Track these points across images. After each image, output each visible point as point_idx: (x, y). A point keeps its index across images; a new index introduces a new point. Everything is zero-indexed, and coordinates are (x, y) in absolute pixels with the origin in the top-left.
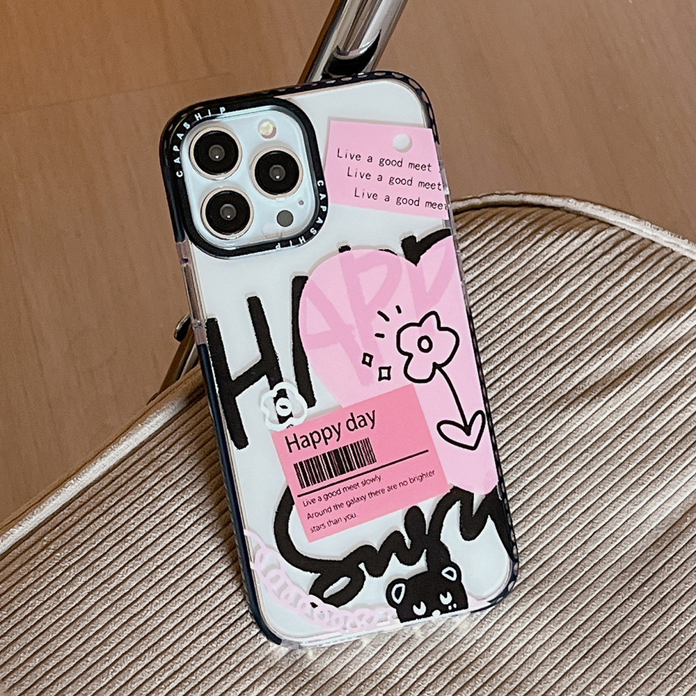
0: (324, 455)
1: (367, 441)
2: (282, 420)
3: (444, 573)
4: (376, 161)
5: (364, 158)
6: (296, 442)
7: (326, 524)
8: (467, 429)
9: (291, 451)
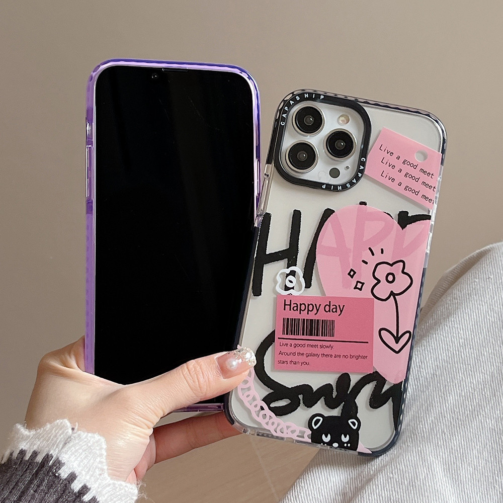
0: (304, 320)
1: (333, 321)
2: (287, 289)
3: (349, 421)
4: (401, 160)
5: (395, 156)
6: (290, 305)
7: (289, 362)
8: (397, 340)
9: (285, 309)
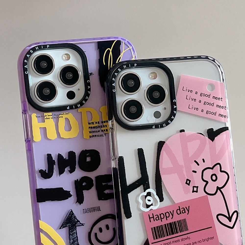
0: (165, 225)
1: (185, 220)
2: (148, 206)
4: (199, 94)
5: (194, 92)
6: (153, 217)
8: (230, 219)
9: (150, 222)
